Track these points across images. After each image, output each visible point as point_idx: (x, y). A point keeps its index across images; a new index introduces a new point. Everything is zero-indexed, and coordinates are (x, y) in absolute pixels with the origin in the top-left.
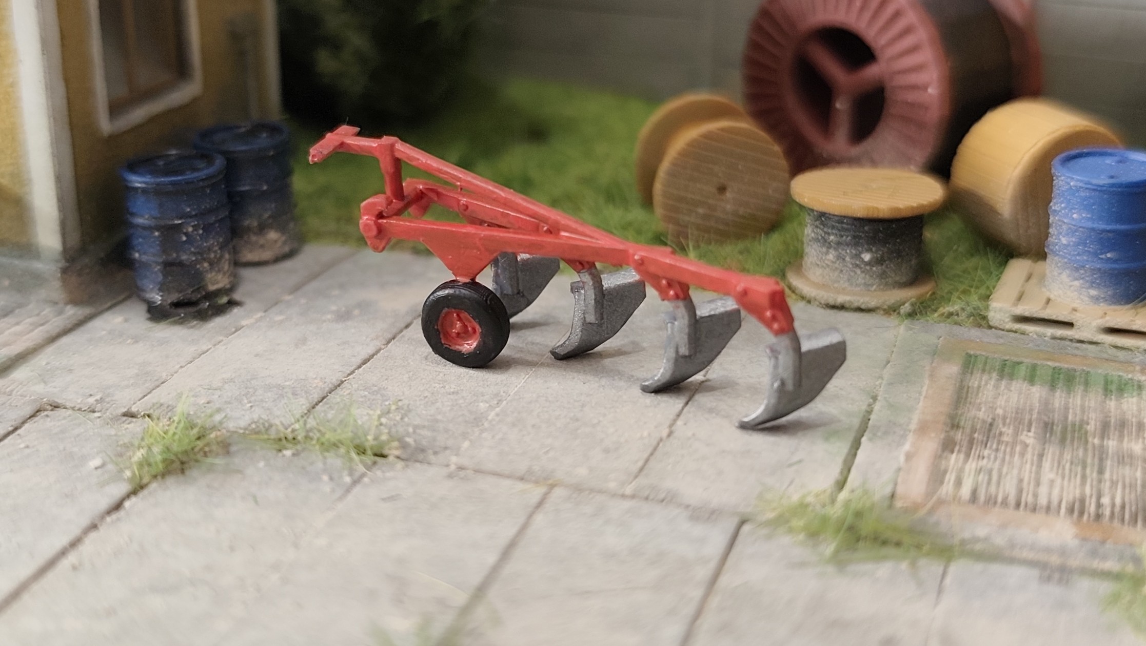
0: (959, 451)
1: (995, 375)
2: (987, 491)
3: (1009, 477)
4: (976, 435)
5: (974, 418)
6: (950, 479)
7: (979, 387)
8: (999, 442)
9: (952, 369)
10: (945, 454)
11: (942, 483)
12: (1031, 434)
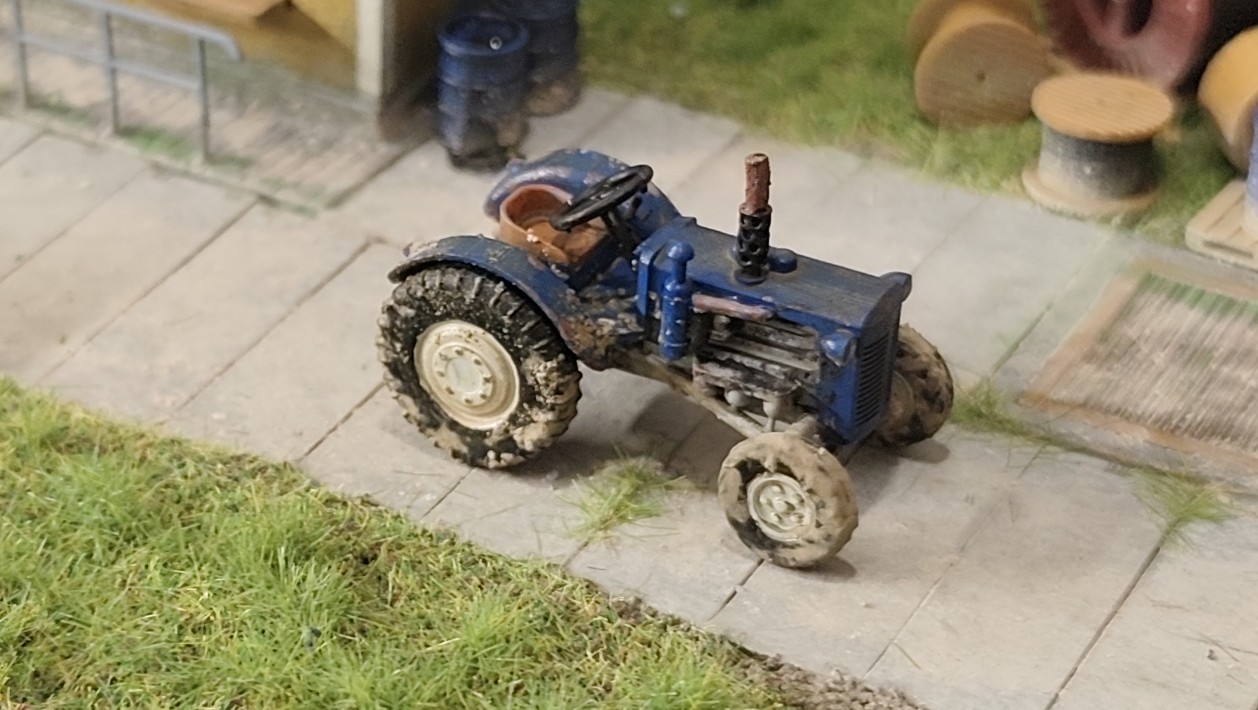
0: (1095, 362)
1: (1163, 297)
2: (1098, 399)
3: (1123, 388)
4: (1116, 350)
5: (1124, 333)
7: (1144, 305)
8: (1132, 359)
9: (1128, 287)
10: (1080, 364)
12: (1162, 355)
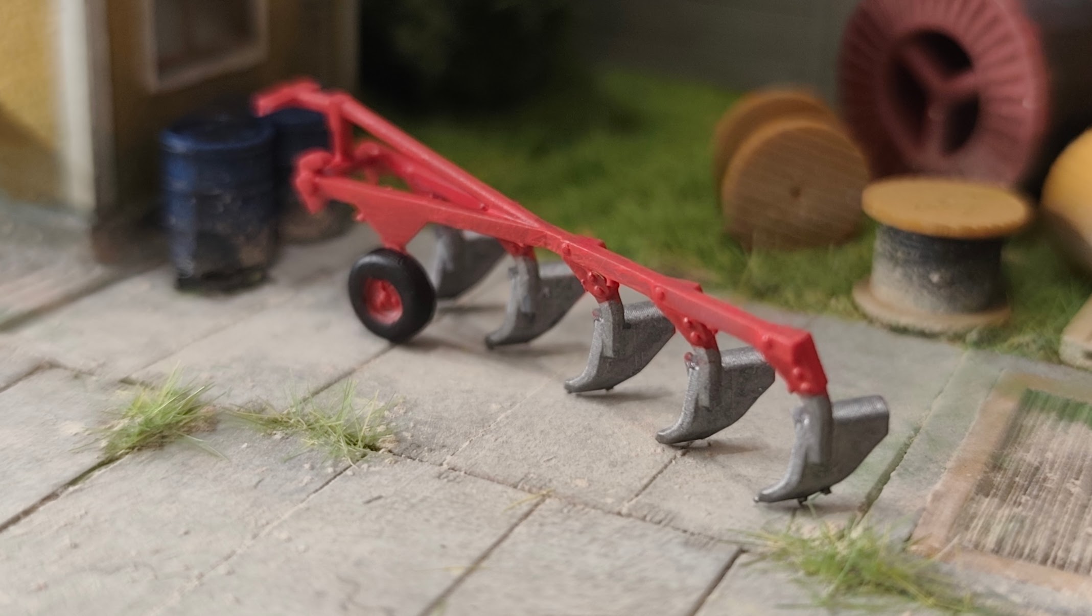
0: (995, 495)
1: (1053, 415)
2: (1014, 541)
3: (1043, 527)
4: (1017, 479)
5: (1021, 459)
6: (977, 525)
7: (1034, 426)
8: (1041, 489)
9: (1008, 405)
10: (977, 498)
11: (967, 528)
12: (1078, 482)
